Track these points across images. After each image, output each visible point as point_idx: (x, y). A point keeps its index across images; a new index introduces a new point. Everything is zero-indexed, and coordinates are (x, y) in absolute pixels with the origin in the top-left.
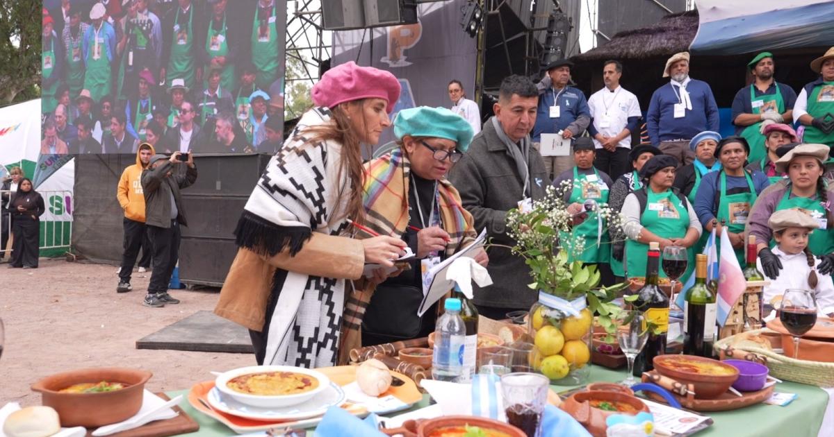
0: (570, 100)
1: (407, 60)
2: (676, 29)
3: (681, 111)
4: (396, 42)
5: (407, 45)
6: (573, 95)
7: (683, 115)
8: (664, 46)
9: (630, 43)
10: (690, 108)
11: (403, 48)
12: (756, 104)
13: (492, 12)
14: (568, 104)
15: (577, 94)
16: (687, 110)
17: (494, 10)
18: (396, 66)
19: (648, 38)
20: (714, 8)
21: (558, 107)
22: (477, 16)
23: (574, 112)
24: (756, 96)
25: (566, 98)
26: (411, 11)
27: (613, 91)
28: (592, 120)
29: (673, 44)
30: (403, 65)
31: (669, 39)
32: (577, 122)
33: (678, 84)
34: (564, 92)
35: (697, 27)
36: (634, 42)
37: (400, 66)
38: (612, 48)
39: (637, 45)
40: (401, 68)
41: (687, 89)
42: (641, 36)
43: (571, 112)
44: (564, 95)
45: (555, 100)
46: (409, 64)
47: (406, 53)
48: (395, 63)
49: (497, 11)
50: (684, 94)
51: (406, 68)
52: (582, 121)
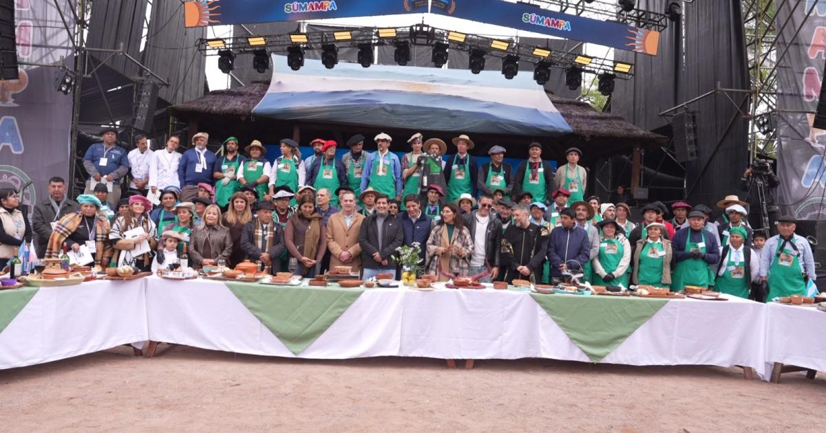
0: (115, 155)
1: (14, 102)
2: (251, 94)
3: (199, 169)
4: (5, 86)
5: (15, 90)
6: (118, 152)
7: (200, 171)
8: (236, 107)
9: (215, 101)
10: (206, 168)
11: (12, 92)
12: (224, 167)
13: (85, 75)
14: (113, 157)
15: (121, 152)
16: (203, 169)
17: (88, 74)
18: (5, 105)
19: (230, 99)
20: (280, 83)
21: (107, 159)
22: (67, 81)
23: (118, 162)
24: (226, 162)
25: (113, 153)
26: (13, 70)
27: (142, 153)
28: (130, 169)
29: (244, 106)
30: (11, 106)
31: (242, 102)
32: (118, 170)
33: (200, 151)
34: (112, 149)
35: (263, 95)
36: (219, 101)
37: (8, 106)
38: (202, 103)
39: (220, 103)
40: (10, 108)
41: (205, 156)
42: (226, 96)
43: (115, 162)
44: (112, 151)
45: (105, 154)
46: (16, 105)
47: (14, 96)
48: (4, 103)
49: (89, 76)
50: (203, 159)
51: (13, 108)
52: (122, 170)
